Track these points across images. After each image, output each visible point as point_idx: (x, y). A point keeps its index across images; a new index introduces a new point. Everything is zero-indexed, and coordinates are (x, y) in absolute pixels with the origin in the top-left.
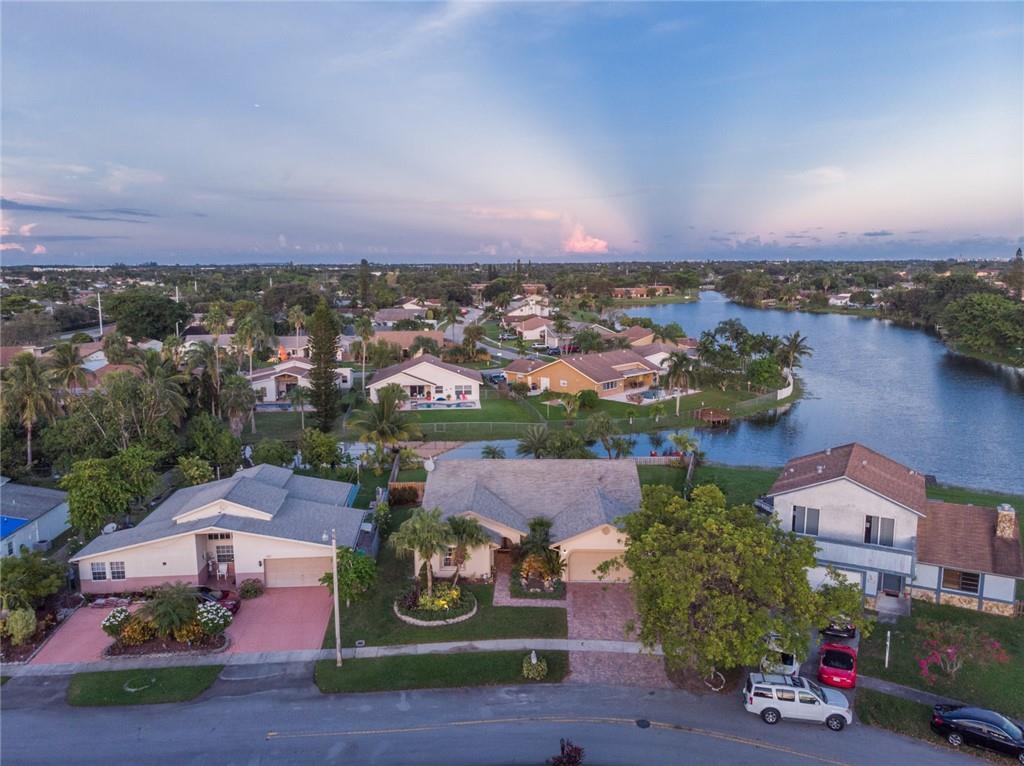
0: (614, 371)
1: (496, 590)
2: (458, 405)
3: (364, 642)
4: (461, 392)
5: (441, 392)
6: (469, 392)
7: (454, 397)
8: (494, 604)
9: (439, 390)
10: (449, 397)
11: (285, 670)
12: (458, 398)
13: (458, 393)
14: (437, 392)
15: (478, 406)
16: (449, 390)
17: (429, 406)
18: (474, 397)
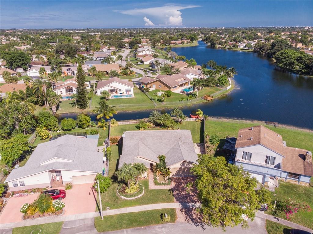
0: (176, 81)
1: (149, 182)
3: (109, 207)
4: (127, 91)
5: (121, 91)
6: (130, 91)
8: (150, 189)
10: (123, 93)
11: (84, 222)
12: (127, 93)
13: (126, 91)
14: (119, 91)
15: (133, 96)
16: (123, 90)
18: (132, 92)
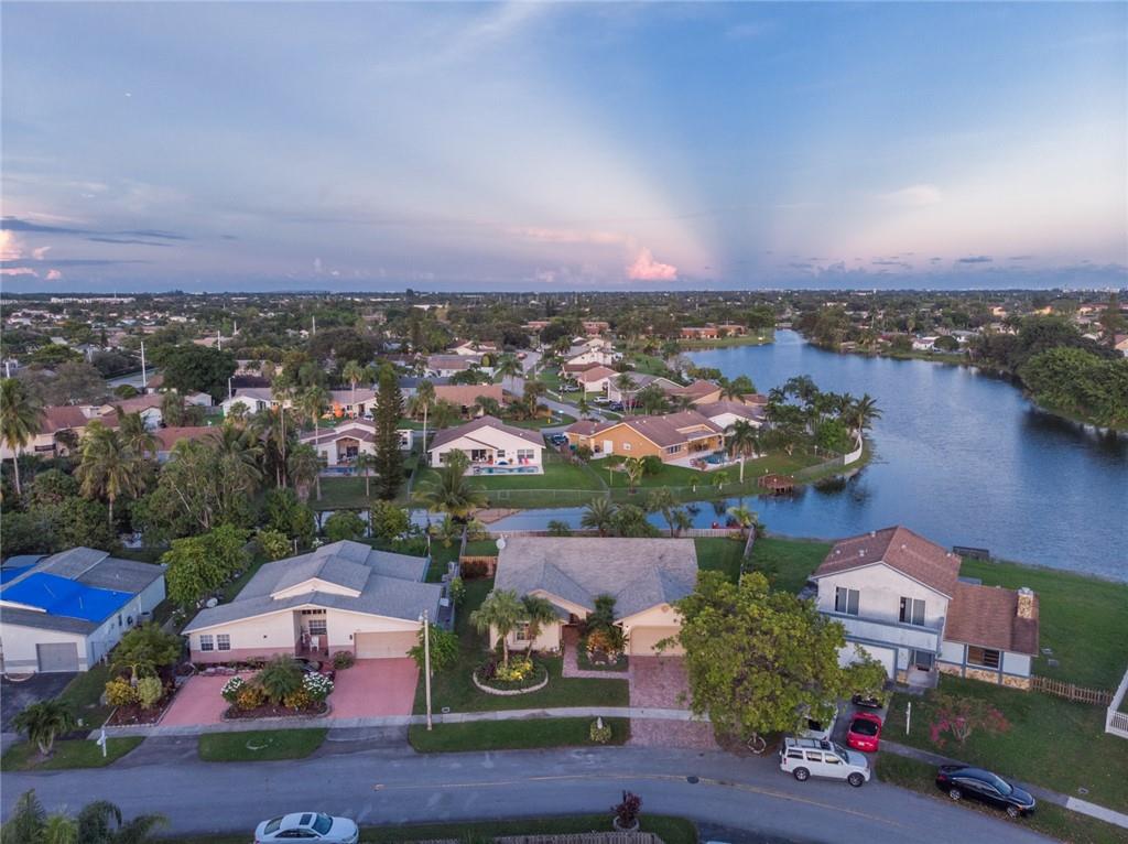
0: (678, 433)
1: (564, 661)
2: (520, 470)
4: (523, 456)
5: (503, 456)
6: (531, 456)
7: (516, 461)
8: (563, 675)
9: (502, 453)
10: (511, 461)
12: (520, 462)
13: (520, 457)
14: (499, 456)
15: (541, 471)
16: (511, 454)
17: (490, 470)
18: (537, 460)
